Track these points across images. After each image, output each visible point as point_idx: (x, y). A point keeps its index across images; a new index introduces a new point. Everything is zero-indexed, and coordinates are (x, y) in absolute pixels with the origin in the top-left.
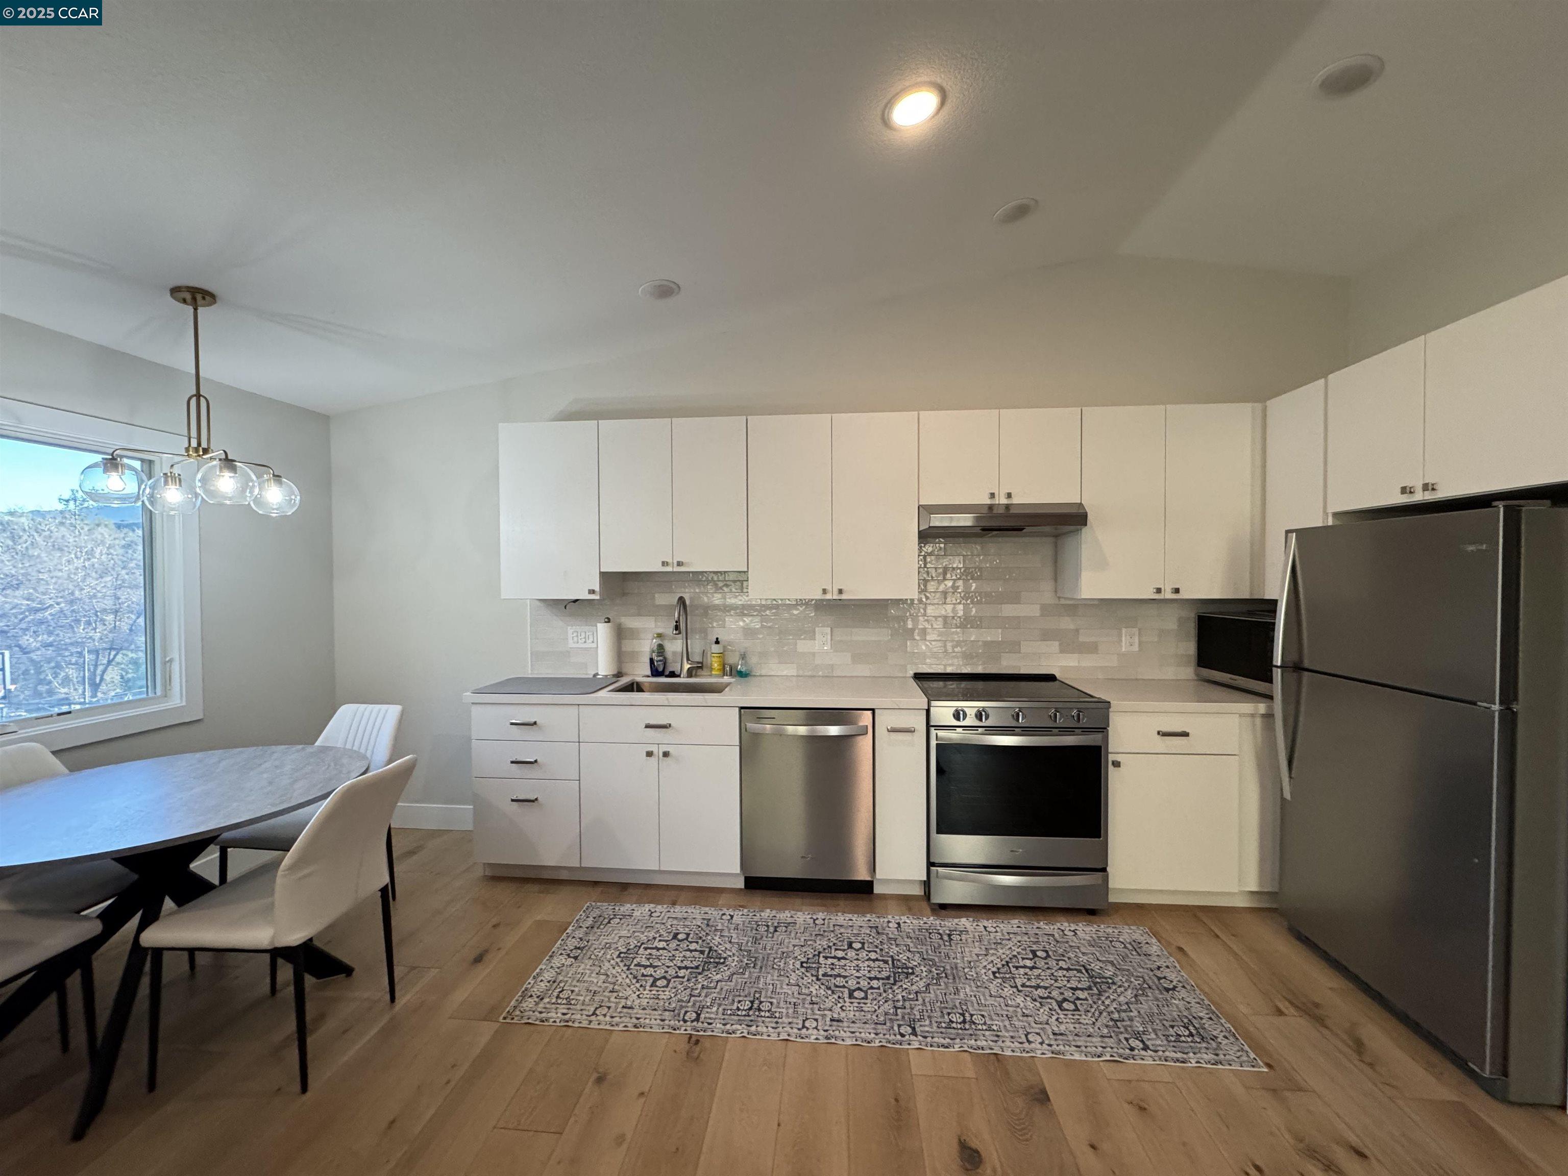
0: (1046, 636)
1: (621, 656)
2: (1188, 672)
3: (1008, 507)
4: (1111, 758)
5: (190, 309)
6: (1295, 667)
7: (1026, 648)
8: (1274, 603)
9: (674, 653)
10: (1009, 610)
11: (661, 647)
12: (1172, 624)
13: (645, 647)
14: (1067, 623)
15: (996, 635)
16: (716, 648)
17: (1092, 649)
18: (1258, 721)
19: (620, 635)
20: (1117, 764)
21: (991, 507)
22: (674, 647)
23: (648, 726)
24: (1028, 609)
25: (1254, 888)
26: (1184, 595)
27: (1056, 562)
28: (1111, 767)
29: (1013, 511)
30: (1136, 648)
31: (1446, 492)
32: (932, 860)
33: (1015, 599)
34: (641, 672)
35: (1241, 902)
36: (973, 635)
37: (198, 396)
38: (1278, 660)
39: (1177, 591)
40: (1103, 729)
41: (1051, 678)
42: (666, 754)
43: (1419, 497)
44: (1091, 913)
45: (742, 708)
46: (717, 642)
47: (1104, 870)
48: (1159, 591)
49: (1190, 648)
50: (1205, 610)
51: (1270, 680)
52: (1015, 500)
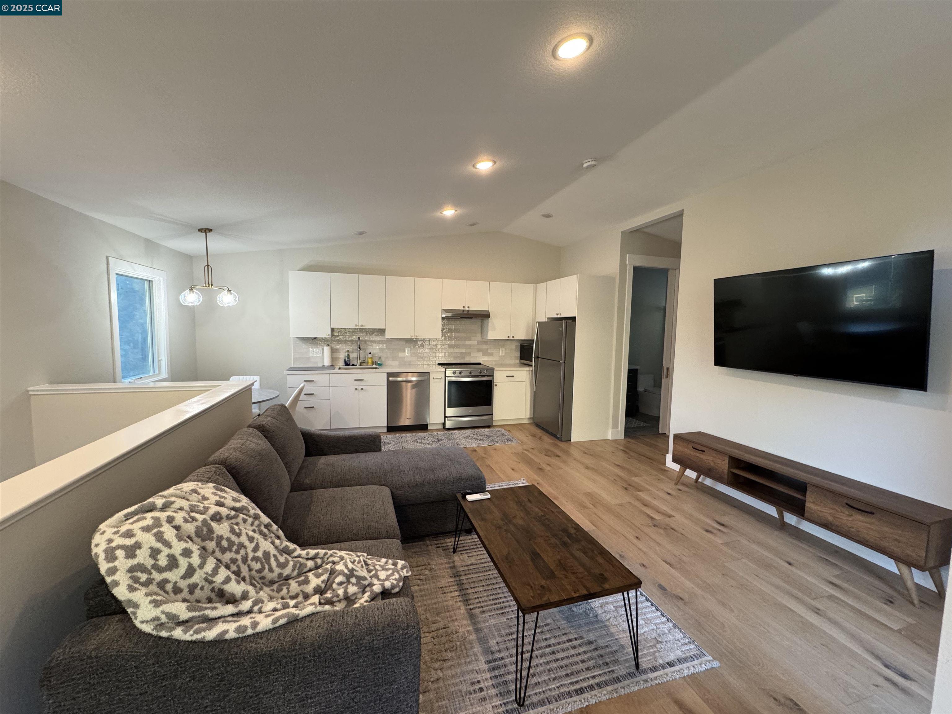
0: (479, 351)
1: (334, 359)
2: (518, 361)
3: (468, 311)
4: (495, 384)
5: (204, 234)
6: (537, 357)
7: (472, 354)
8: (533, 340)
9: (353, 358)
10: (468, 343)
11: (348, 355)
12: (514, 347)
13: (342, 356)
14: (485, 347)
15: (464, 351)
16: (370, 355)
17: (492, 355)
18: (531, 372)
19: (333, 351)
20: (496, 385)
21: (463, 311)
22: (354, 355)
23: (355, 380)
24: (473, 342)
25: (528, 417)
26: (516, 338)
27: (482, 327)
28: (494, 387)
29: (470, 313)
30: (504, 354)
31: (562, 316)
32: (446, 416)
33: (470, 339)
34: (341, 364)
35: (526, 421)
36: (457, 350)
37: (208, 265)
38: (533, 356)
39: (513, 337)
40: (493, 376)
41: (480, 364)
42: (362, 389)
43: (559, 316)
44: (489, 427)
45: (387, 373)
46: (370, 353)
47: (492, 414)
48: (509, 337)
49: (518, 354)
50: (522, 343)
51: (532, 361)
52: (470, 309)
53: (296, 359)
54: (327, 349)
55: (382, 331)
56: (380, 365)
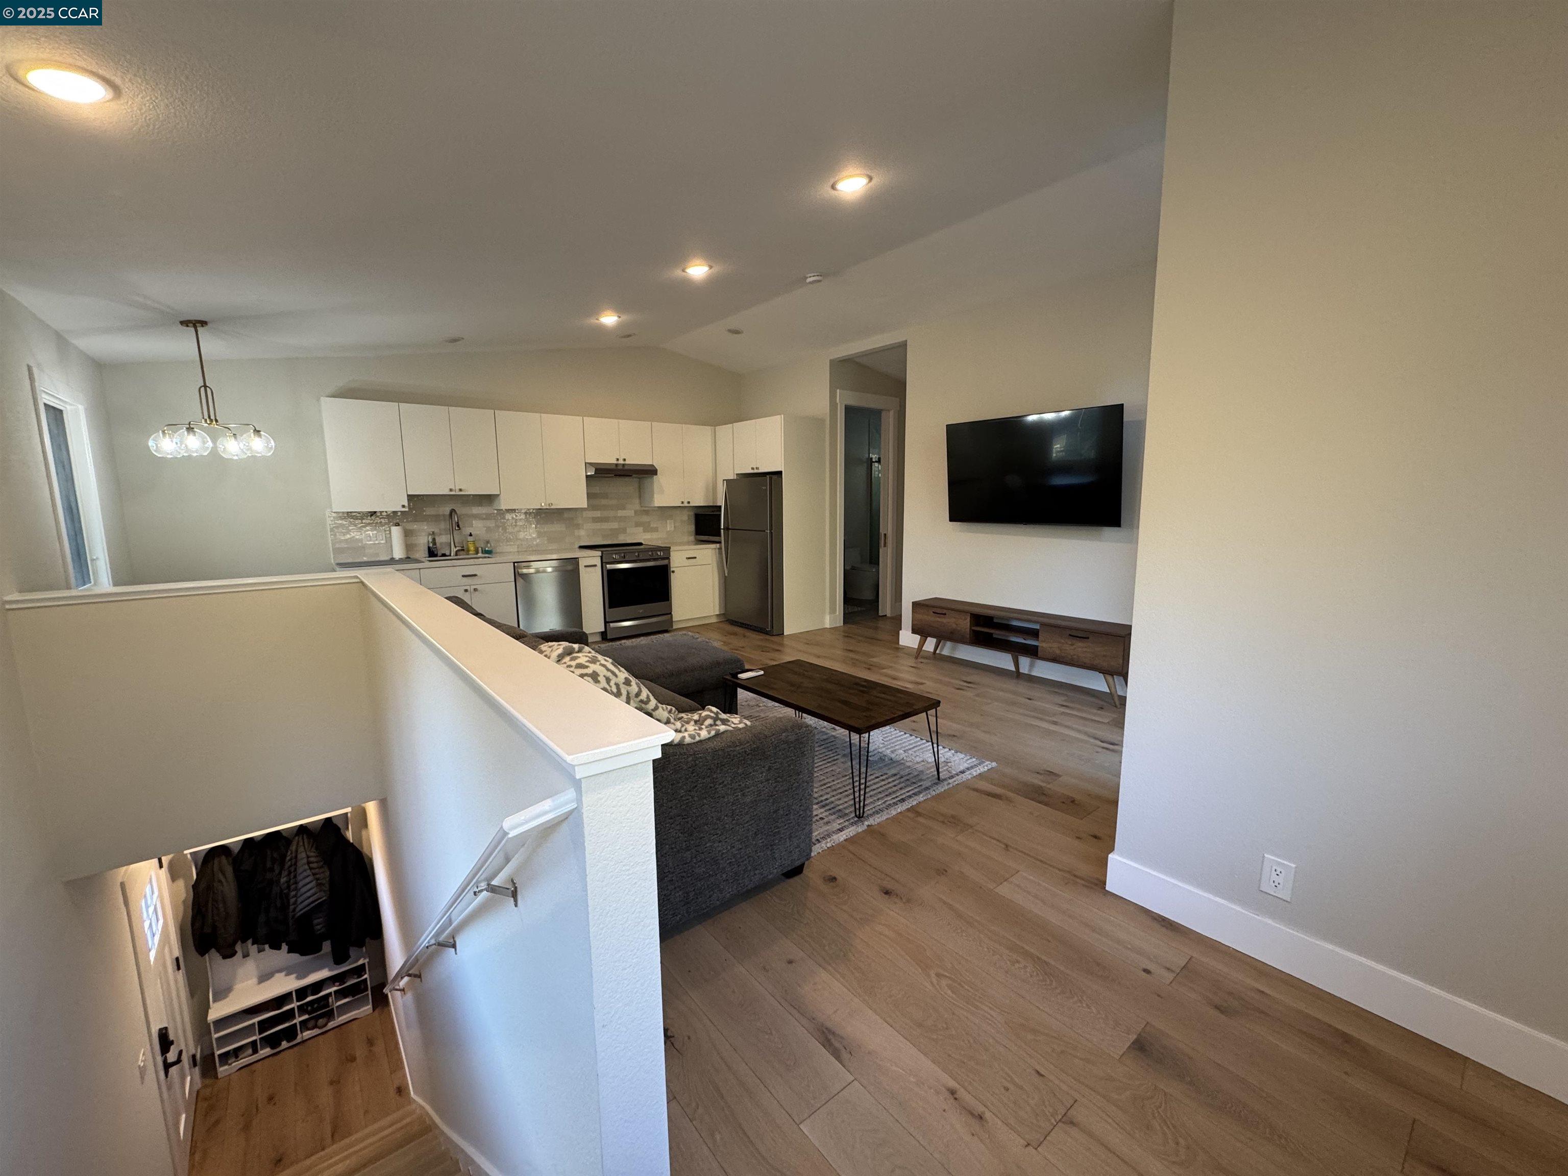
0: (637, 525)
1: (409, 547)
2: (692, 538)
3: (624, 465)
4: (672, 569)
5: (193, 329)
6: (727, 529)
7: (628, 530)
8: (720, 507)
9: (441, 544)
10: (621, 513)
11: (434, 539)
12: (685, 518)
13: (423, 541)
14: (645, 519)
15: (615, 525)
16: (470, 539)
17: (656, 530)
18: (717, 550)
19: (407, 534)
20: (673, 572)
21: (617, 465)
22: (442, 539)
23: (463, 576)
24: (629, 513)
25: (718, 613)
26: (691, 504)
27: (640, 488)
28: (672, 574)
29: (626, 467)
30: (673, 529)
31: (761, 470)
32: (607, 620)
33: (623, 508)
34: (422, 553)
35: (714, 620)
36: (606, 526)
37: (205, 386)
38: (722, 527)
39: (689, 503)
40: (668, 558)
41: (640, 544)
42: (475, 590)
43: (756, 471)
44: (666, 631)
45: (514, 563)
46: (471, 535)
47: (671, 613)
48: (683, 503)
49: (692, 528)
50: (700, 512)
51: (720, 536)
52: (627, 462)
53: (337, 551)
54: (396, 532)
55: (489, 499)
56: (489, 552)
